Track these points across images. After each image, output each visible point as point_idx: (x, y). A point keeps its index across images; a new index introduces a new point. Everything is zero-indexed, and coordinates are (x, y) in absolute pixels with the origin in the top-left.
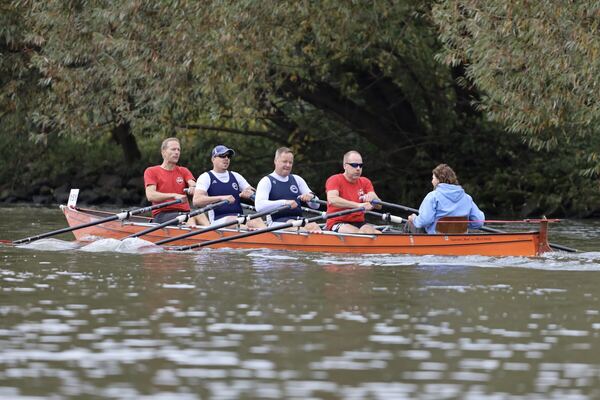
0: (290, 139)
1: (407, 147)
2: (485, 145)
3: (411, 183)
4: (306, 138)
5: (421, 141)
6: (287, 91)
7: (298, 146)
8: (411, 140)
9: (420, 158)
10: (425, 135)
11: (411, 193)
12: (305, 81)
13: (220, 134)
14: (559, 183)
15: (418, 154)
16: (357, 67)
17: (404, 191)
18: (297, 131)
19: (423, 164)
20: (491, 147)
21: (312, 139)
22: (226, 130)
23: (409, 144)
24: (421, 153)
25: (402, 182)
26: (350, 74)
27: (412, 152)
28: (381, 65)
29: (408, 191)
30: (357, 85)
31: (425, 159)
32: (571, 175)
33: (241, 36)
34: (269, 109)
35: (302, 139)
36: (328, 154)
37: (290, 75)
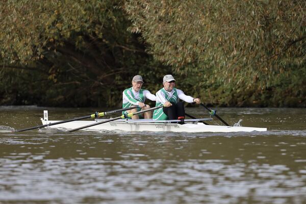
0: (50, 71)
1: (111, 74)
2: (151, 72)
3: (113, 93)
4: (58, 70)
5: (117, 71)
6: (48, 47)
7: (54, 75)
8: (113, 70)
9: (117, 80)
10: (120, 67)
11: (114, 98)
12: (58, 41)
13: (14, 69)
14: (189, 91)
15: (117, 78)
16: (84, 33)
17: (110, 97)
18: (53, 67)
19: (120, 83)
20: (154, 73)
21: (61, 71)
22: (16, 67)
23: (112, 72)
24: (118, 77)
25: (109, 92)
26: (80, 37)
27: (114, 77)
28: (97, 32)
29: (112, 97)
30: (84, 43)
31: (120, 80)
32: (195, 86)
33: (24, 19)
34: (40, 56)
35: (56, 71)
36: (70, 78)
37: (50, 38)
